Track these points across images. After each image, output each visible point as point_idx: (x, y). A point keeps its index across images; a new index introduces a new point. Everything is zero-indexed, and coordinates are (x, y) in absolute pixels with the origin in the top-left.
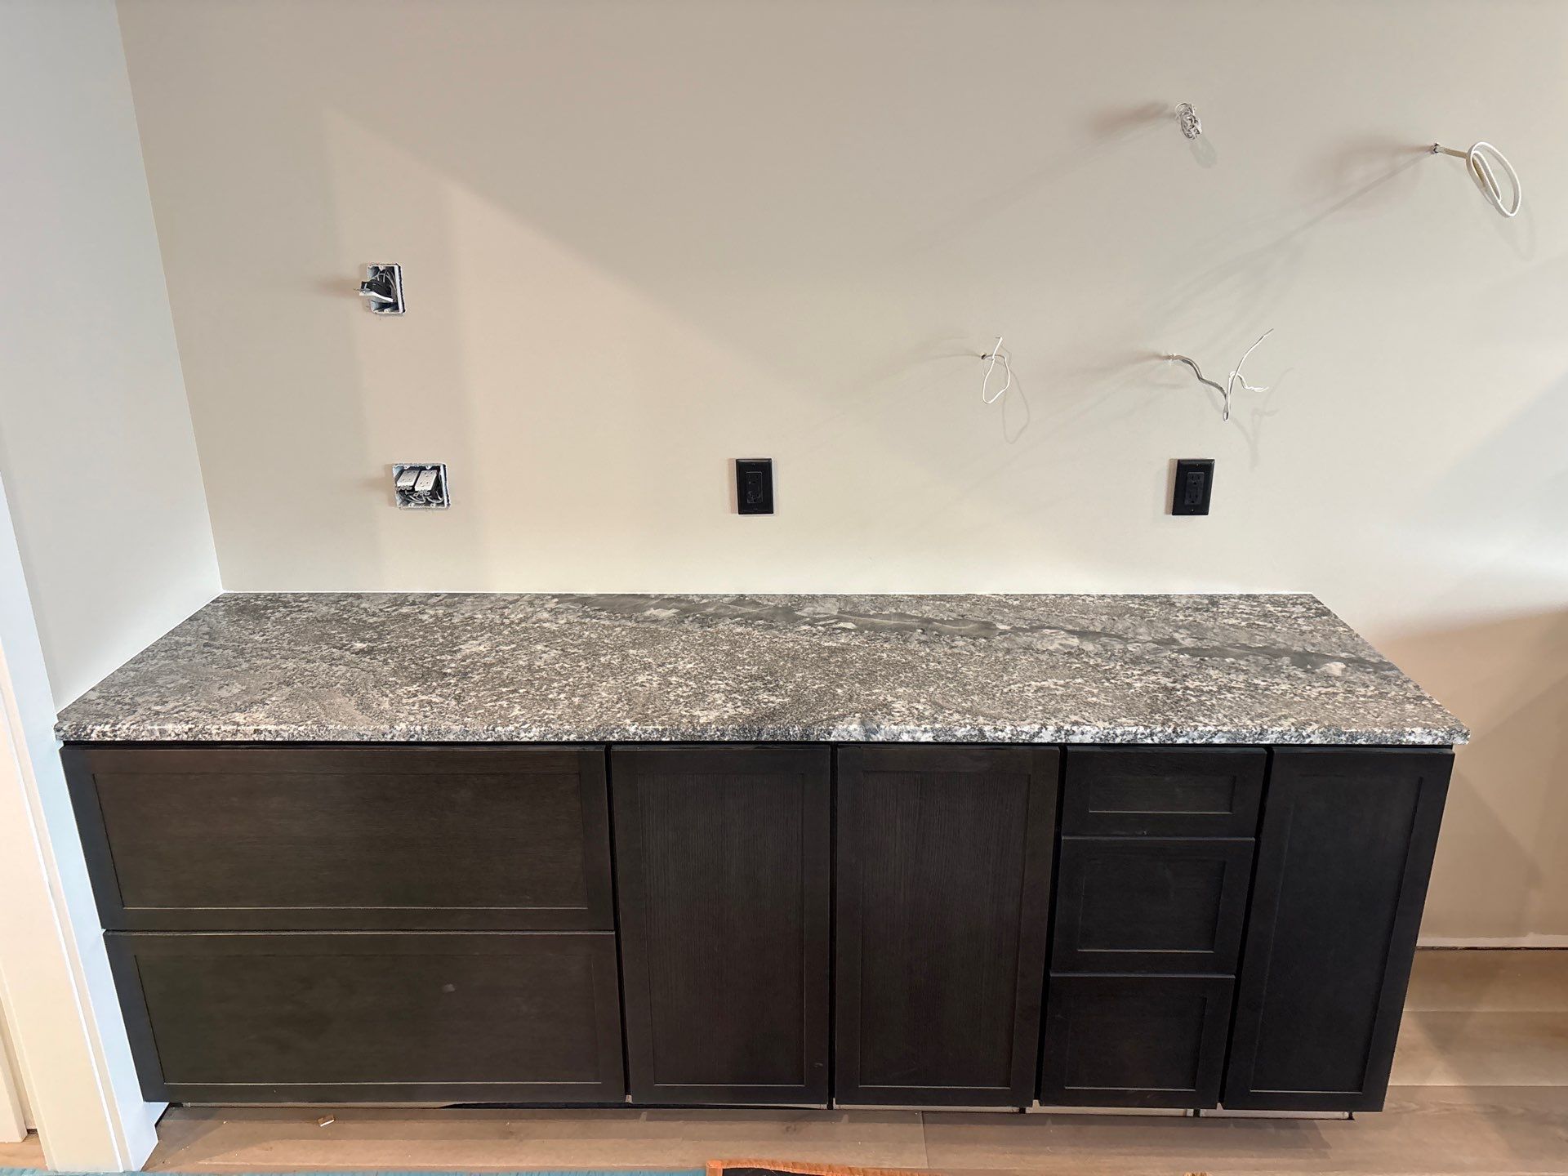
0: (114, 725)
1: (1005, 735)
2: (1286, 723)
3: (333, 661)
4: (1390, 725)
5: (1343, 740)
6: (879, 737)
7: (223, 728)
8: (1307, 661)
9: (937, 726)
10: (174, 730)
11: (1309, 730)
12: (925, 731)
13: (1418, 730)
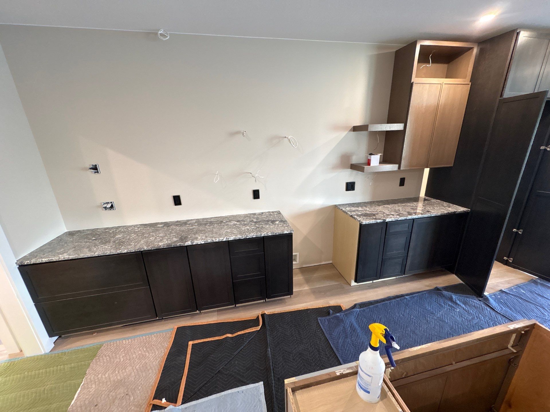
0: (30, 261)
1: (217, 240)
2: (265, 233)
3: (87, 242)
4: (282, 231)
5: (274, 234)
6: (194, 244)
7: (56, 258)
8: (273, 222)
9: (205, 240)
10: (44, 260)
11: (269, 233)
12: (203, 241)
13: (286, 231)
